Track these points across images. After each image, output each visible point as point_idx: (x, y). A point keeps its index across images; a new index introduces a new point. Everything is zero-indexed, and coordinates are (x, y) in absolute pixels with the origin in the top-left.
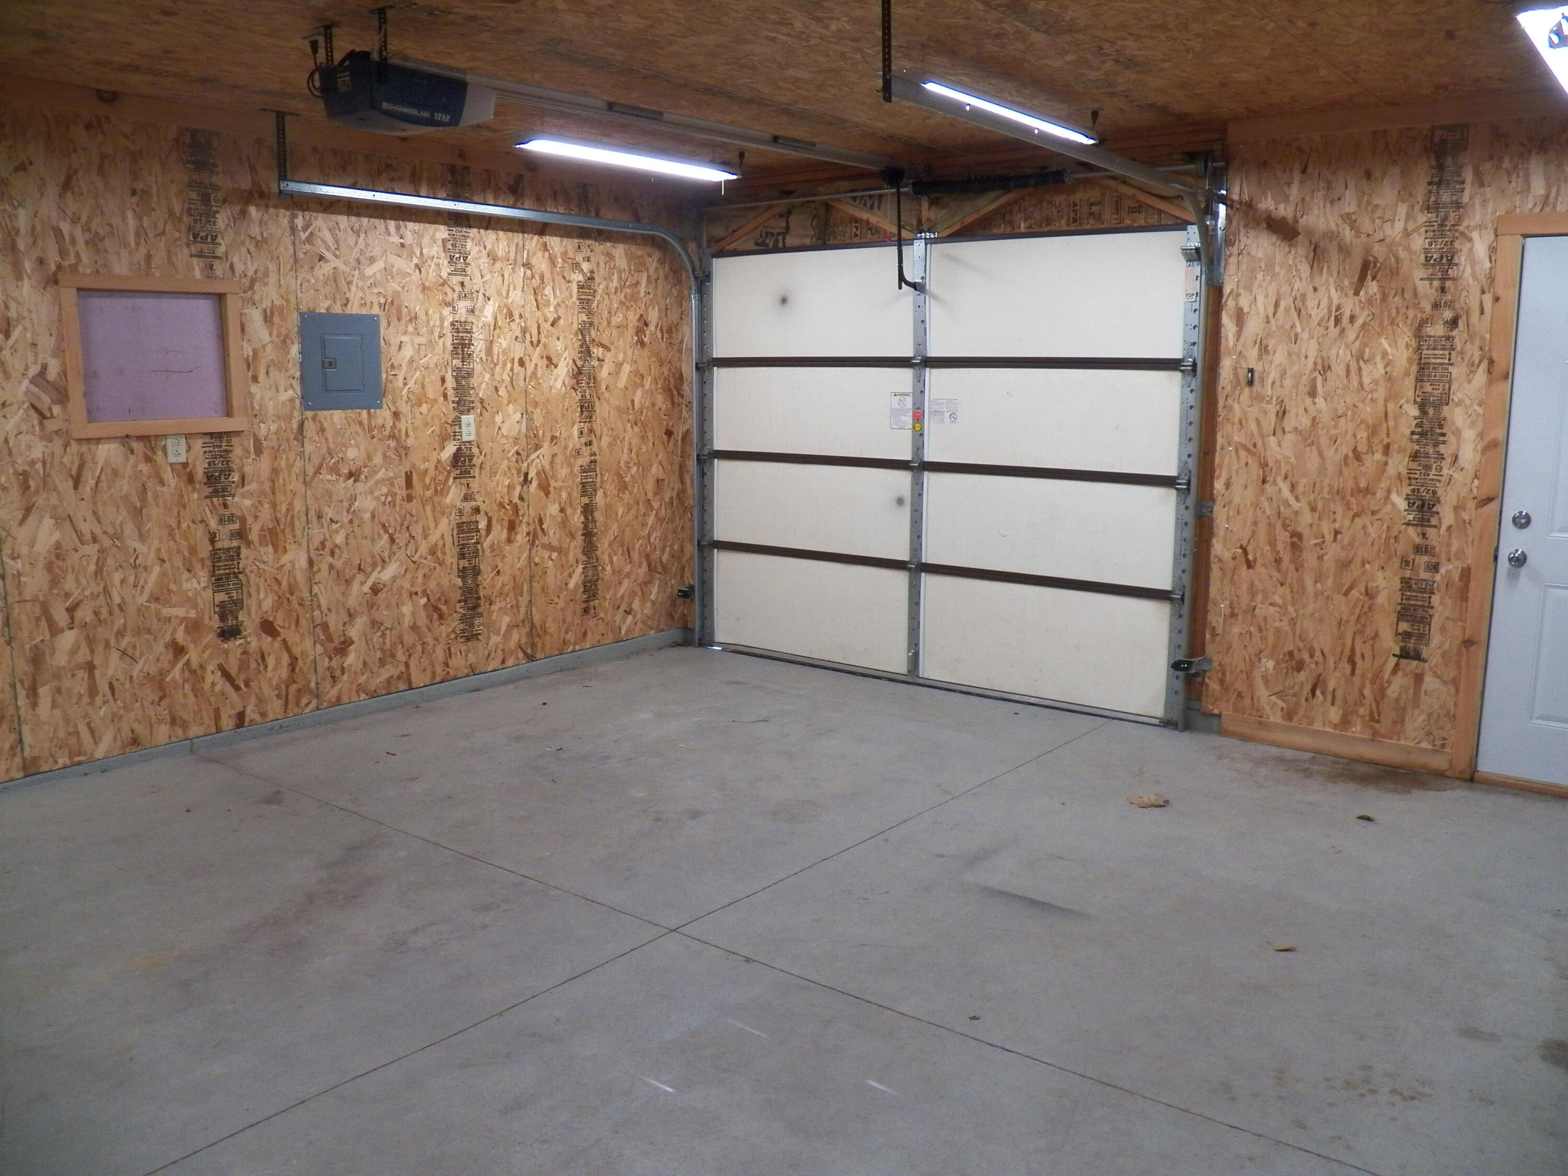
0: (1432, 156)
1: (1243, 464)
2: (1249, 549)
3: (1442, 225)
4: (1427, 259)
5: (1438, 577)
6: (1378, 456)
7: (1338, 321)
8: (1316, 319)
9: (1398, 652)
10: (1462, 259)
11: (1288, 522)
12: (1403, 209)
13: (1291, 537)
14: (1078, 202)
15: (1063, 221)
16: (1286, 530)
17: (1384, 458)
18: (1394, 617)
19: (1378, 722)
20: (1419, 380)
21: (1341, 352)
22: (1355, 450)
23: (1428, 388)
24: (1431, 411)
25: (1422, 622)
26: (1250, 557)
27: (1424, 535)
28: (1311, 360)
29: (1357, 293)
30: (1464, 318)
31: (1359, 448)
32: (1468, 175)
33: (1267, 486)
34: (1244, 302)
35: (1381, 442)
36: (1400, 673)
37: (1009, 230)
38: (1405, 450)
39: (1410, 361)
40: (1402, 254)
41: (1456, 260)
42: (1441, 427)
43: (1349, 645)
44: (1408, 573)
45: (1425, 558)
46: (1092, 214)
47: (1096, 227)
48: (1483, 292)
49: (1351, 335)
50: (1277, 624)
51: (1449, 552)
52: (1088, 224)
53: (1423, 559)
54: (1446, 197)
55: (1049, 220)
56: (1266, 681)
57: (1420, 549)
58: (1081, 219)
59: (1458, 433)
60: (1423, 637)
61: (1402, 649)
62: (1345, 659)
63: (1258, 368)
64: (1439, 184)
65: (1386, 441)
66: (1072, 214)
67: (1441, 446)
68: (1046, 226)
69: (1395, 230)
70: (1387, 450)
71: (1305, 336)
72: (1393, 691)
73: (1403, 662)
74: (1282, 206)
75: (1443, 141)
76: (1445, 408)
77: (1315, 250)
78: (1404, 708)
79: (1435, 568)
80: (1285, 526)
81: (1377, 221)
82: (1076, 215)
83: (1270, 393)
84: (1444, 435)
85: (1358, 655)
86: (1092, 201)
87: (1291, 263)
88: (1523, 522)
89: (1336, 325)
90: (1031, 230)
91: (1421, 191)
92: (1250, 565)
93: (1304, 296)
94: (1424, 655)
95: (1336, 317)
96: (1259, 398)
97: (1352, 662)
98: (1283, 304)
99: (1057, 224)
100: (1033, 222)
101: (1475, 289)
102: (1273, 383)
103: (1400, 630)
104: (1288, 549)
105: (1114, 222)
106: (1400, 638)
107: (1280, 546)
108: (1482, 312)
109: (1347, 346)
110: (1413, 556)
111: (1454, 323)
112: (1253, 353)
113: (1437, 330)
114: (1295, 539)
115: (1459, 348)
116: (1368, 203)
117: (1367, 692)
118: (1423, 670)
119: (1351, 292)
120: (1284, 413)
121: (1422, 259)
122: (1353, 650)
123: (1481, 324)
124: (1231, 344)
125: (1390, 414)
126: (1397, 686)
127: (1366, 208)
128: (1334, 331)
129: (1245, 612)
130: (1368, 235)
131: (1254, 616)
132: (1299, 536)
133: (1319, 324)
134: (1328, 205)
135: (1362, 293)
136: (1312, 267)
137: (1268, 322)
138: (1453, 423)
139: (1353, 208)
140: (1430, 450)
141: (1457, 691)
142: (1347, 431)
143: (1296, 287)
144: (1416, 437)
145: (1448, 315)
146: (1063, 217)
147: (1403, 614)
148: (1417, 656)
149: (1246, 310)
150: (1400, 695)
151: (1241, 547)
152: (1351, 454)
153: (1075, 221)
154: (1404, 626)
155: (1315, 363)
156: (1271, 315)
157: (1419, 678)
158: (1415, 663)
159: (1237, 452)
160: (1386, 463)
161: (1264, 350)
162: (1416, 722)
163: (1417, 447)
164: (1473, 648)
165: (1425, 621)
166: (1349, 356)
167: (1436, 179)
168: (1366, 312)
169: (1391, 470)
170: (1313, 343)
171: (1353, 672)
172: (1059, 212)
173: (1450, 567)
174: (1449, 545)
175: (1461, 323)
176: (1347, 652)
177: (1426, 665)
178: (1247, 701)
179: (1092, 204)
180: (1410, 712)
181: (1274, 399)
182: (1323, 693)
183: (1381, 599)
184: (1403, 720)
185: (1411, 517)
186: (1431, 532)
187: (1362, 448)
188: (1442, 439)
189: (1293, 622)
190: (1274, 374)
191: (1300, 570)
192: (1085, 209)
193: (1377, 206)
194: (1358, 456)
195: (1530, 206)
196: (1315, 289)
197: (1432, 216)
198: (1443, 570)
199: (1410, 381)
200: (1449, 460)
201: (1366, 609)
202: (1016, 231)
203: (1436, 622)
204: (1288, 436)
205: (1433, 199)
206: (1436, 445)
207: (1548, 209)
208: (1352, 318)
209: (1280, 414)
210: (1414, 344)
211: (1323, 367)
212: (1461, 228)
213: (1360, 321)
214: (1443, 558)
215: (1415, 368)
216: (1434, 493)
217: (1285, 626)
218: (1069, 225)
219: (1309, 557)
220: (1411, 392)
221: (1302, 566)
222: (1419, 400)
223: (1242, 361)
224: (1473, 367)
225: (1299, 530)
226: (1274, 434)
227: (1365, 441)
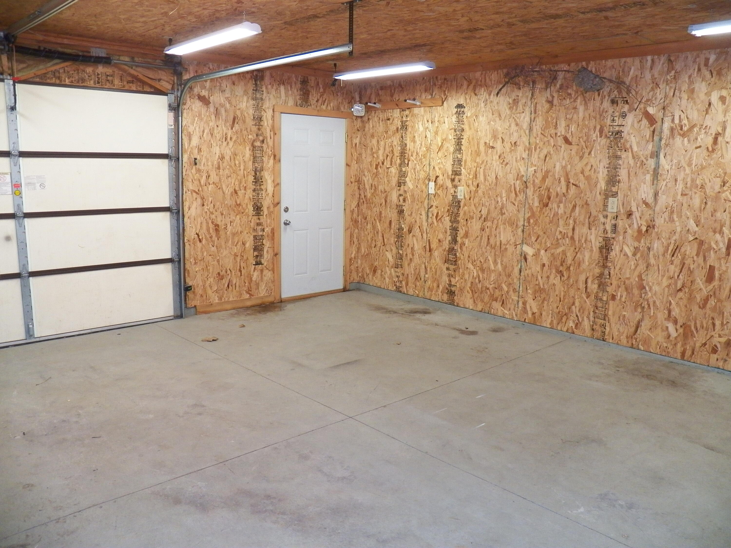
0: (254, 80)
1: (195, 199)
2: (200, 234)
3: (258, 106)
4: (254, 118)
5: (264, 233)
6: (243, 191)
7: (226, 139)
8: (218, 138)
9: (255, 263)
10: (264, 118)
11: (213, 221)
12: (245, 99)
13: (215, 226)
14: (99, 73)
15: (92, 82)
16: (213, 224)
17: (245, 192)
18: (252, 250)
19: (251, 291)
20: (254, 162)
21: (228, 152)
22: (235, 190)
23: (257, 165)
24: (258, 173)
25: (261, 251)
26: (200, 237)
27: (259, 219)
28: (217, 155)
29: (232, 129)
30: (266, 140)
31: (236, 189)
32: (264, 89)
33: (204, 207)
34: (191, 129)
35: (243, 186)
36: (256, 271)
37: (58, 82)
38: (251, 188)
39: (250, 155)
40: (246, 115)
41: (262, 119)
42: (261, 179)
43: (239, 265)
44: (255, 234)
45: (260, 227)
46: (108, 80)
47: (111, 87)
48: (271, 131)
49: (231, 144)
50: (213, 263)
51: (267, 224)
52: (106, 85)
53: (259, 228)
54: (258, 96)
55: (83, 80)
56: (211, 287)
57: (259, 224)
58: (102, 82)
59: (266, 181)
60: (261, 256)
61: (256, 262)
62: (238, 271)
63: (198, 158)
64: (256, 90)
65: (245, 185)
66: (97, 79)
67: (262, 186)
68: (82, 83)
69: (243, 105)
70: (245, 188)
71: (215, 145)
72: (254, 279)
73: (257, 266)
74: (203, 91)
75: (257, 75)
76: (262, 172)
77: (216, 110)
78: (259, 283)
79: (263, 230)
80: (212, 223)
81: (238, 101)
82: (99, 79)
83: (203, 168)
84: (262, 182)
85: (242, 268)
86: (108, 74)
87: (208, 114)
88: (286, 210)
89: (225, 141)
90: (72, 84)
91: (250, 92)
92: (200, 241)
93: (213, 128)
94: (263, 262)
95: (225, 137)
96: (199, 171)
97: (240, 271)
98: (206, 131)
99: (88, 83)
100: (73, 79)
101: (268, 130)
102: (204, 164)
103: (255, 255)
104: (215, 231)
105: (121, 86)
106: (255, 258)
107: (211, 231)
108: (271, 138)
109: (230, 149)
110: (256, 227)
111: (263, 142)
112: (196, 151)
113: (258, 144)
114: (217, 227)
115: (265, 151)
116: (234, 94)
117: (246, 281)
118: (263, 268)
119: (230, 128)
120: (209, 176)
121: (252, 118)
122: (240, 267)
123: (271, 143)
124: (187, 148)
125: (245, 175)
126: (255, 275)
127: (234, 96)
128: (225, 143)
129: (200, 261)
130: (235, 107)
131: (204, 261)
132: (218, 225)
133: (219, 140)
134: (220, 92)
135: (234, 129)
136: (216, 117)
137: (201, 139)
138: (265, 178)
139: (229, 95)
140: (258, 187)
141: (274, 273)
142: (231, 182)
143: (210, 125)
144: (254, 183)
145: (261, 138)
146: (91, 80)
147: (255, 249)
148: (261, 263)
149: (192, 133)
150: (256, 280)
151: (197, 234)
152: (233, 191)
153: (98, 83)
154: (256, 253)
155: (219, 156)
156: (201, 136)
157: (262, 271)
158: (260, 266)
159: (192, 194)
160: (245, 194)
161: (200, 150)
162: (263, 287)
163: (254, 187)
164: (277, 256)
165: (262, 250)
166: (231, 154)
167: (255, 89)
168: (235, 136)
169: (247, 196)
170: (218, 147)
171: (241, 275)
172: (89, 76)
173: (267, 229)
174: (266, 221)
175: (265, 142)
176: (238, 268)
177: (264, 266)
178: (205, 297)
179: (108, 75)
180: (260, 284)
181: (205, 171)
182: (232, 286)
183: (247, 245)
184: (258, 289)
185: (255, 213)
186: (261, 217)
187: (237, 189)
188: (262, 183)
189: (218, 261)
190: (204, 160)
191: (219, 239)
192: (104, 77)
193: (237, 96)
194: (236, 192)
195: (281, 103)
196: (217, 126)
197: (254, 102)
198: (265, 231)
199: (251, 163)
200: (264, 191)
201: (243, 250)
202: (63, 83)
203: (265, 250)
204: (210, 186)
205: (254, 96)
206: (260, 186)
207: (286, 104)
208: (231, 138)
209: (208, 177)
210: (252, 149)
211: (222, 157)
212: (263, 108)
213: (233, 139)
214: (265, 226)
215: (252, 158)
216: (261, 203)
217: (216, 263)
218: (95, 84)
219: (222, 233)
220: (251, 167)
221: (220, 237)
222: (254, 169)
223: (191, 155)
224: (269, 157)
225: (218, 223)
226: (206, 185)
227: (238, 186)
